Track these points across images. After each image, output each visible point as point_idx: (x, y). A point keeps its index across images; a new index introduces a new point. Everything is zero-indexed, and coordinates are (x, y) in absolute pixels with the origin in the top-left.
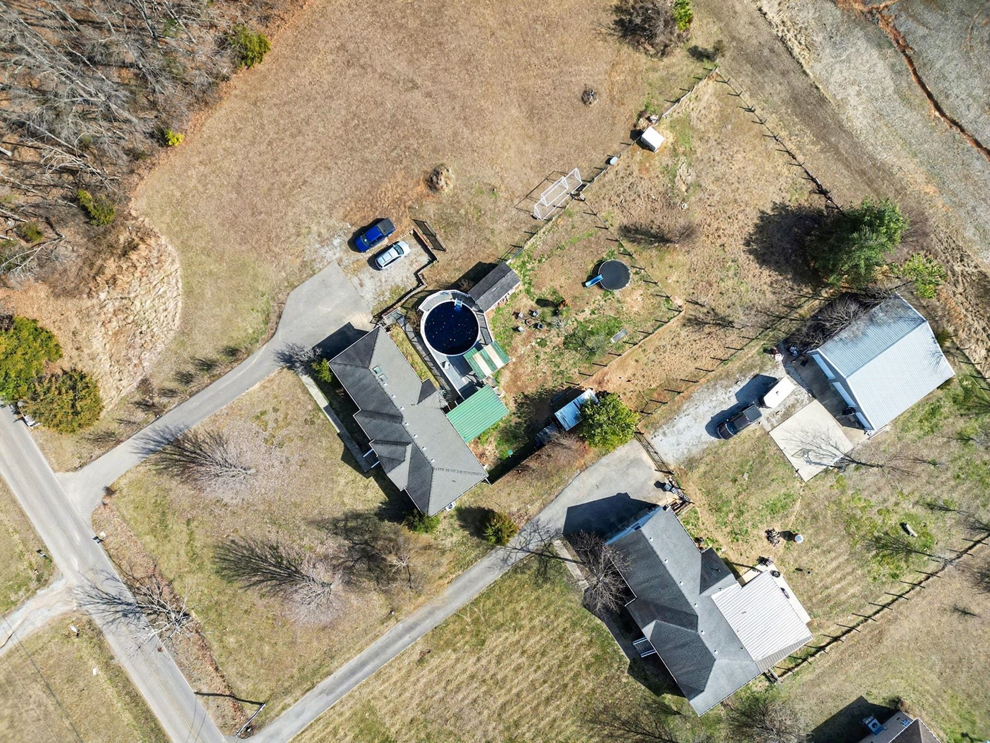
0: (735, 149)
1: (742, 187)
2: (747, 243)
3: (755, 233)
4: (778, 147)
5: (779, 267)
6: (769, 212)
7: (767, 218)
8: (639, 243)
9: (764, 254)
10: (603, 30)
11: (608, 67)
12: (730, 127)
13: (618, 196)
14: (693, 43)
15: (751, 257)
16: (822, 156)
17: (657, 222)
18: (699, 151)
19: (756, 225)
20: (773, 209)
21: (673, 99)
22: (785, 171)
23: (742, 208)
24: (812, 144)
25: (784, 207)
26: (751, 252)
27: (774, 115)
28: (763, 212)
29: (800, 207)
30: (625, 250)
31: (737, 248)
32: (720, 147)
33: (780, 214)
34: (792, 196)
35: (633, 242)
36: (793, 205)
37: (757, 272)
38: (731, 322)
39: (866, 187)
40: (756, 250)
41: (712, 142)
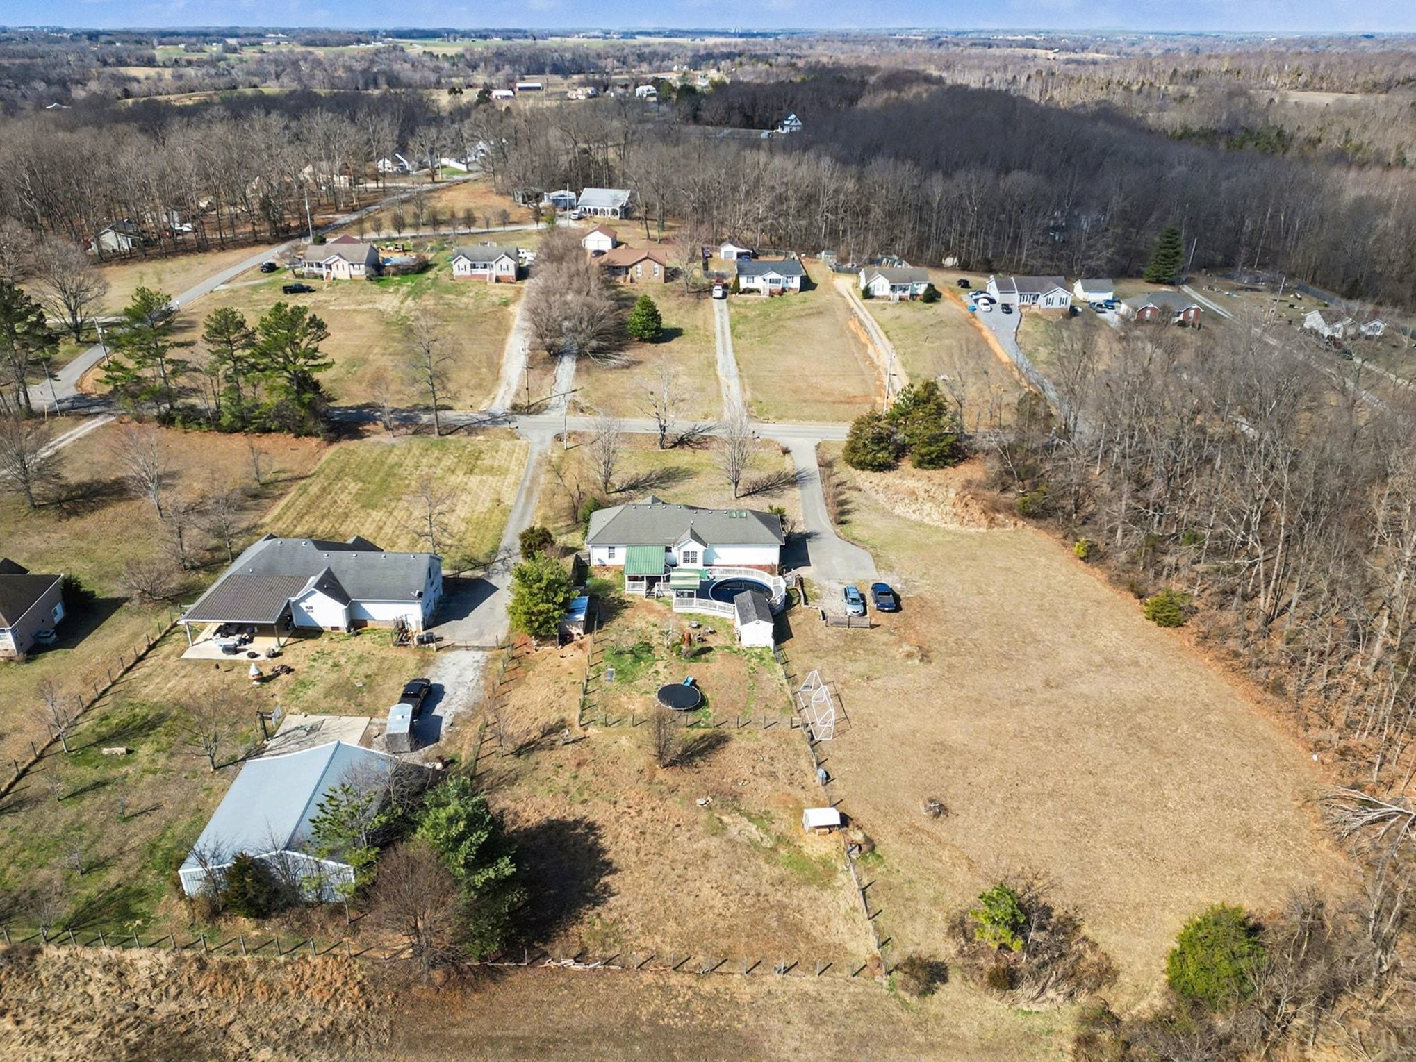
0: (734, 908)
1: (673, 876)
2: (592, 827)
3: (595, 843)
4: (692, 963)
5: (527, 836)
6: (607, 879)
7: (603, 871)
8: (695, 741)
9: (559, 833)
10: (1039, 884)
11: (973, 854)
12: (775, 924)
13: (772, 758)
14: (955, 978)
15: (571, 819)
16: (624, 1010)
17: (706, 769)
18: (766, 868)
19: (605, 852)
20: (606, 886)
21: (869, 891)
22: (649, 942)
23: (642, 853)
24: (655, 1012)
25: (597, 901)
26: (577, 823)
27: (748, 998)
28: (615, 871)
29: (578, 919)
30: (699, 727)
31: (598, 813)
32: (752, 892)
33: (592, 890)
34: (604, 924)
35: (702, 738)
36: (590, 914)
37: (547, 813)
38: (518, 755)
39: (519, 1033)
40: (574, 829)
41: (765, 888)
